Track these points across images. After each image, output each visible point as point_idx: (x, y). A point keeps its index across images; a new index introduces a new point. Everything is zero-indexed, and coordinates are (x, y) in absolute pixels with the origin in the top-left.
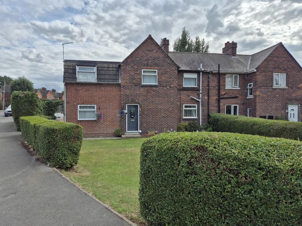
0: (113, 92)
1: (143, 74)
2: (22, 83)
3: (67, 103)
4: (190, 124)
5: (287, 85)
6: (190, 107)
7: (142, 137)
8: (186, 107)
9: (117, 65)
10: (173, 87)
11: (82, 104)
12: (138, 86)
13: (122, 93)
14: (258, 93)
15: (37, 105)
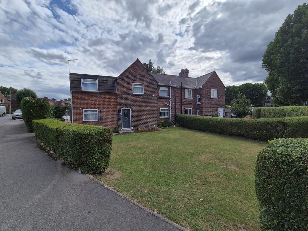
0: (110, 99)
1: (133, 86)
2: (27, 93)
3: (73, 108)
4: (165, 122)
5: (218, 97)
6: (164, 110)
7: (135, 132)
8: (161, 110)
9: (114, 79)
10: (154, 96)
11: (86, 109)
12: (130, 95)
13: (118, 100)
14: (203, 101)
15: (48, 109)
